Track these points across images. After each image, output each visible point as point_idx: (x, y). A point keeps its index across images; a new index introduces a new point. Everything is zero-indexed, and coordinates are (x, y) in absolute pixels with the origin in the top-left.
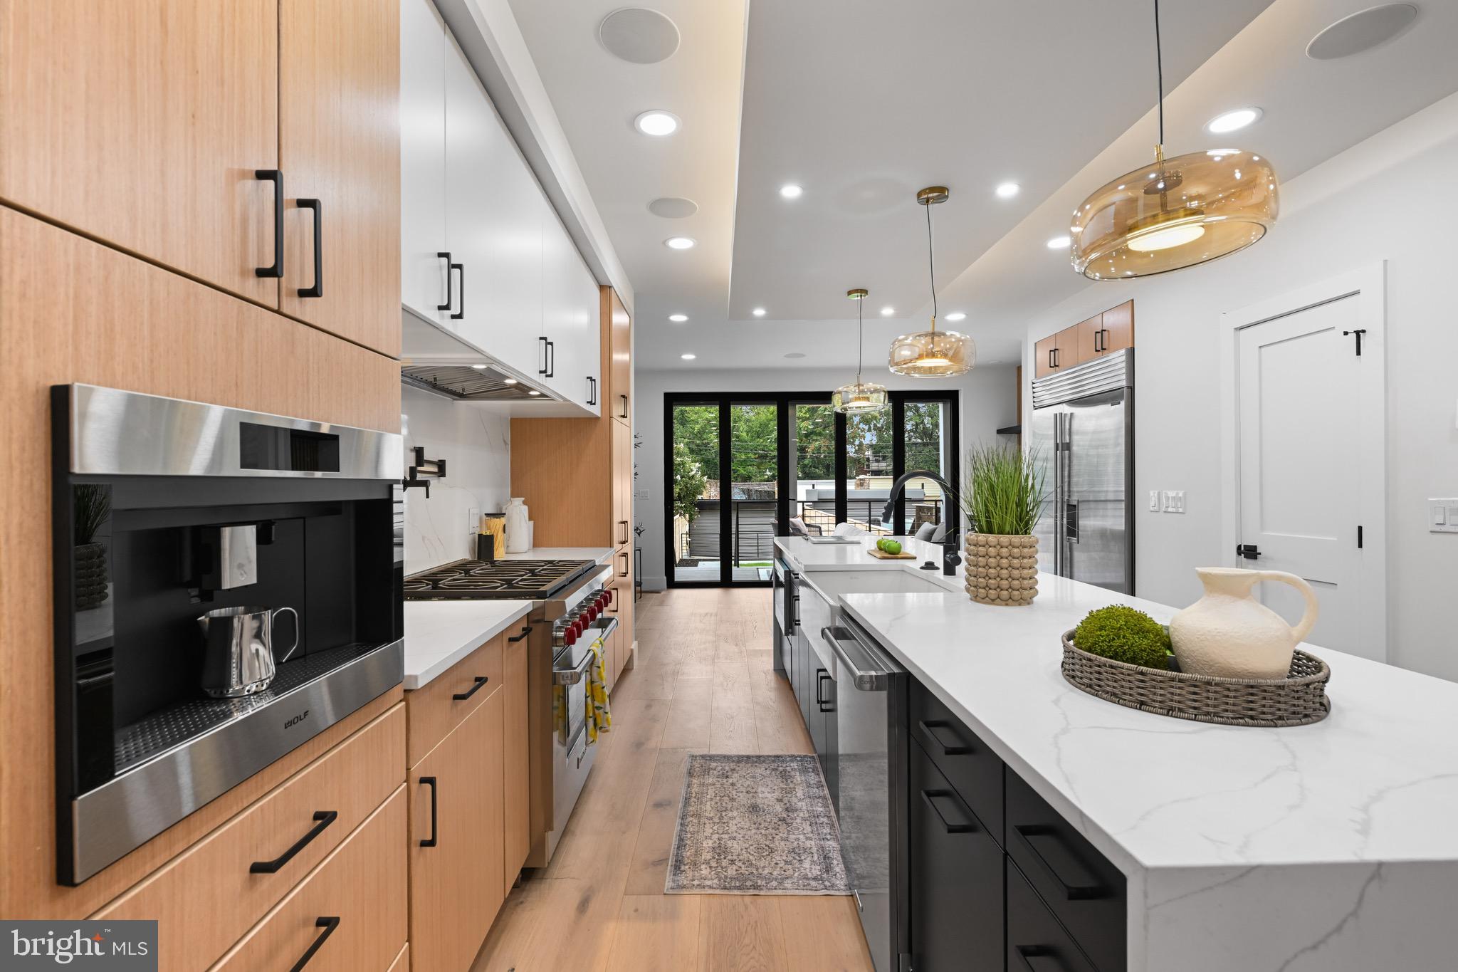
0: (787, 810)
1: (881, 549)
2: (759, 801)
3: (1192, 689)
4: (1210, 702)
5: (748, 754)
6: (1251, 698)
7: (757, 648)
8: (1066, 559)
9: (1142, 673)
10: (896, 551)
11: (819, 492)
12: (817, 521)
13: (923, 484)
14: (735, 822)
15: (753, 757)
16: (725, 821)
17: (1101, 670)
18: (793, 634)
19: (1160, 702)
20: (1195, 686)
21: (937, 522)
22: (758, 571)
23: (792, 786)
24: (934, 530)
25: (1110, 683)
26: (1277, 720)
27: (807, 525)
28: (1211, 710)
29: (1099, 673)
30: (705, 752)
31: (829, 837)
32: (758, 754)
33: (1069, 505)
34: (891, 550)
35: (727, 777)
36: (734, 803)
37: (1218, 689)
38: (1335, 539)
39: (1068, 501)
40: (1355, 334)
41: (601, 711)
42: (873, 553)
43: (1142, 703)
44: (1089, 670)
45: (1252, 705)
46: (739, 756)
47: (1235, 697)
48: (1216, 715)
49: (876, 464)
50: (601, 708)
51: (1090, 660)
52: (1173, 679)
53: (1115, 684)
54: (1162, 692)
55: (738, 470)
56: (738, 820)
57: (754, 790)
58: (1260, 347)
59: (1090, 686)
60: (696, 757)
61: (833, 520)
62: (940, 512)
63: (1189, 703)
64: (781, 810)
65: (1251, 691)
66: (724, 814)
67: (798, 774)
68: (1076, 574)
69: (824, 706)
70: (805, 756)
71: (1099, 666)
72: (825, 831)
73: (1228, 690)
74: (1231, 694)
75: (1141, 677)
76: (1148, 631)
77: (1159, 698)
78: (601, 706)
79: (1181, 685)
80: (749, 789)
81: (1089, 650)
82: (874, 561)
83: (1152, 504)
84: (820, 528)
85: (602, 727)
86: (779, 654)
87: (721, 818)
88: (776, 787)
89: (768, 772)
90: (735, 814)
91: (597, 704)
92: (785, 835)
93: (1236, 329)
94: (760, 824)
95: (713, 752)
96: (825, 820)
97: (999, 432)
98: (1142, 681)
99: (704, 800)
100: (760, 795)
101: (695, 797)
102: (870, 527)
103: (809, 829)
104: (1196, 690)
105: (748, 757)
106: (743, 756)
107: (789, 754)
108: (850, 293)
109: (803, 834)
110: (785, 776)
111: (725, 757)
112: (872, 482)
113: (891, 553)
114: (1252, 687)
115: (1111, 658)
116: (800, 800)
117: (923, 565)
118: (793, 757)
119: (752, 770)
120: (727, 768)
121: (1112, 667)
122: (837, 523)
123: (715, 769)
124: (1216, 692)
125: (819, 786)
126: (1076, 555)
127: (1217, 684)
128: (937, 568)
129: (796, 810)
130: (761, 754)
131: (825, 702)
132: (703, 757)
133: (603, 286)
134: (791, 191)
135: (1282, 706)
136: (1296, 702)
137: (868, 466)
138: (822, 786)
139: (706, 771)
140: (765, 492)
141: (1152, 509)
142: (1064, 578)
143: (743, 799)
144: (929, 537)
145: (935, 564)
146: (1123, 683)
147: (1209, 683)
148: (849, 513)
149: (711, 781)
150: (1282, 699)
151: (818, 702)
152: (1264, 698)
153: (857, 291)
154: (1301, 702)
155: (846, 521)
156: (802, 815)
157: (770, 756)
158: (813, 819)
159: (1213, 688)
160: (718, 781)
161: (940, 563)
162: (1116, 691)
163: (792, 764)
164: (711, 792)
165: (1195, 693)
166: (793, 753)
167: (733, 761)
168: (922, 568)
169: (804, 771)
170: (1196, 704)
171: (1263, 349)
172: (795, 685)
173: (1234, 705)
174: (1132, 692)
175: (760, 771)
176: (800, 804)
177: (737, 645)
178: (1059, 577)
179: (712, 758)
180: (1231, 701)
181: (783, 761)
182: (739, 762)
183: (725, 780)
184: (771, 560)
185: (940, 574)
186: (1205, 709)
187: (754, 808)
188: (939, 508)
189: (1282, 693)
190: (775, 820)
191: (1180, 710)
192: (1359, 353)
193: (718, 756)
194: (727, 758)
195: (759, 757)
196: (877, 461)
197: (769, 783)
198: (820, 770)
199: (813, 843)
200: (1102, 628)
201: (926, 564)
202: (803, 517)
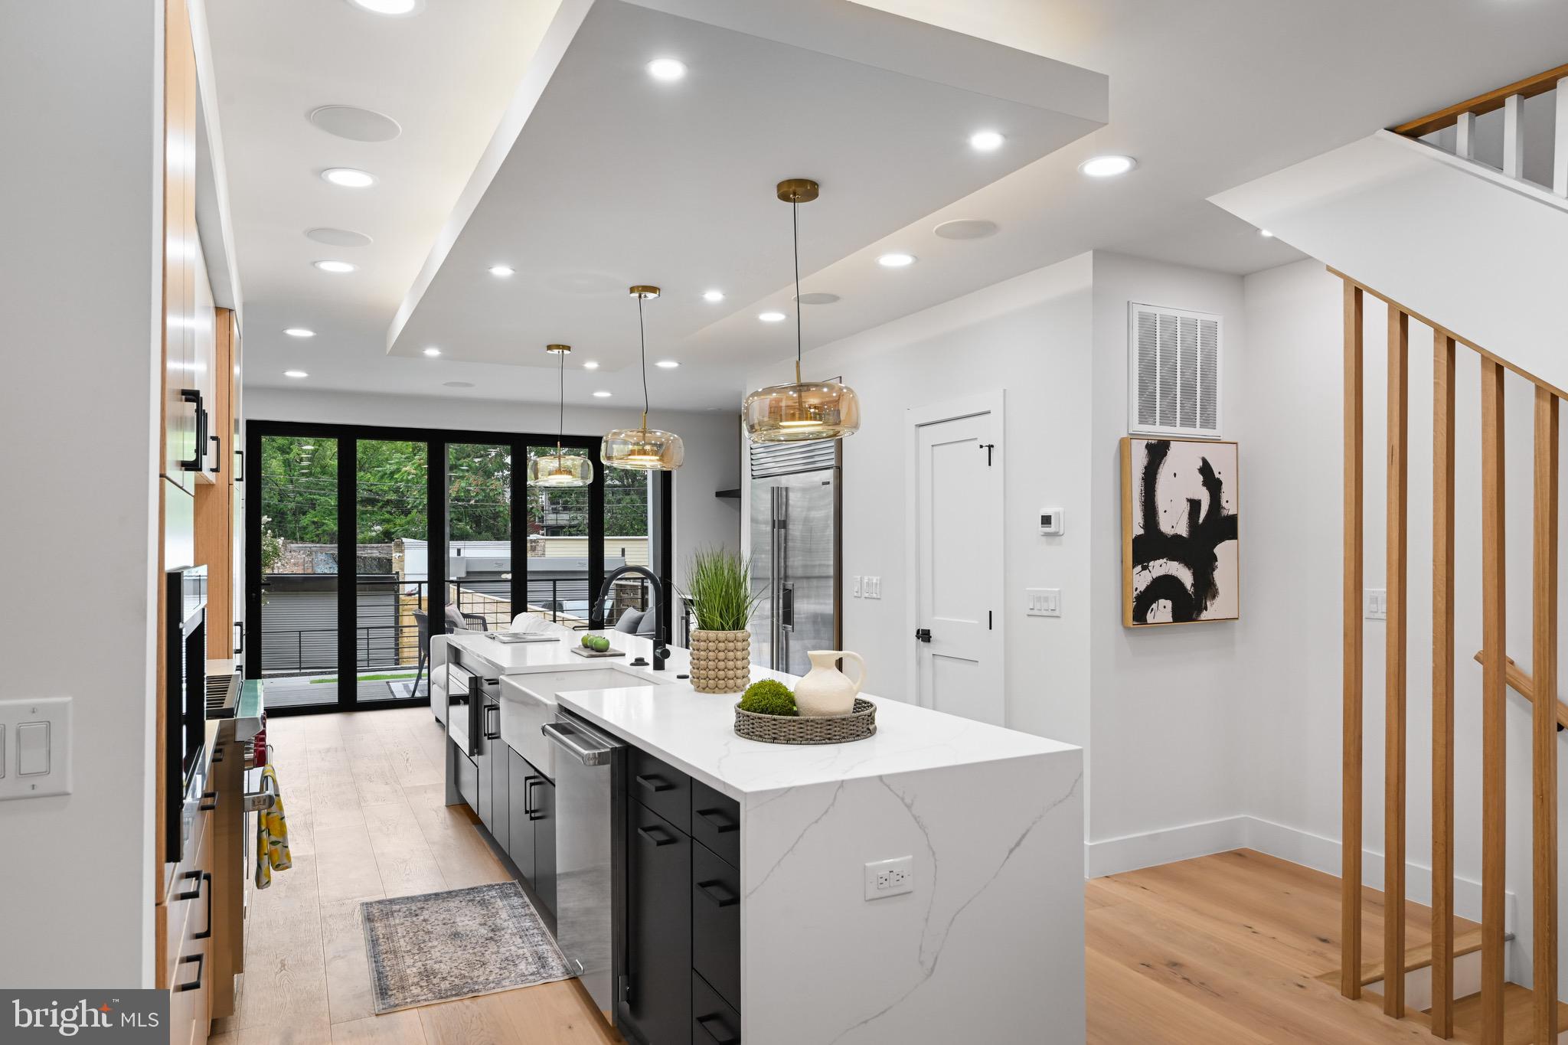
0: (493, 930)
1: (586, 646)
2: (459, 929)
3: (799, 726)
4: (809, 732)
5: (434, 892)
6: (829, 727)
7: (418, 784)
8: (782, 648)
9: (774, 720)
10: (604, 648)
11: (468, 561)
12: (478, 609)
13: (623, 550)
14: (437, 950)
15: (442, 893)
16: (425, 950)
17: (754, 722)
18: (480, 753)
19: (784, 736)
20: (801, 724)
21: (644, 606)
22: (389, 686)
23: (494, 911)
24: (640, 619)
25: (758, 729)
26: (842, 739)
27: (465, 616)
28: (809, 737)
29: (753, 724)
30: (382, 897)
31: (541, 943)
32: (447, 890)
33: (785, 589)
34: (599, 647)
35: (417, 915)
36: (432, 935)
37: (813, 724)
38: (977, 622)
39: (784, 585)
40: (987, 448)
41: (279, 846)
42: (577, 651)
43: (775, 738)
44: (748, 723)
45: (829, 732)
46: (424, 896)
47: (821, 728)
48: (811, 739)
49: (553, 516)
50: (280, 842)
51: (748, 716)
52: (790, 721)
53: (761, 730)
54: (785, 730)
55: (324, 524)
56: (440, 947)
57: (452, 921)
58: (933, 446)
59: (748, 734)
60: (371, 903)
61: (508, 608)
62: (647, 593)
63: (798, 734)
64: (486, 931)
65: (829, 723)
66: (422, 945)
67: (499, 900)
68: (791, 669)
69: (533, 815)
70: (503, 884)
71: (753, 719)
72: (536, 939)
73: (817, 723)
74: (819, 726)
75: (774, 722)
76: (782, 694)
77: (783, 734)
78: (280, 840)
79: (794, 724)
80: (445, 921)
81: (748, 710)
82: (580, 661)
83: (856, 589)
84: (483, 619)
85: (279, 865)
86: (454, 785)
87: (420, 949)
88: (476, 915)
89: (463, 903)
90: (435, 943)
91: (273, 838)
92: (496, 949)
93: (916, 425)
94: (466, 946)
95: (390, 896)
96: (536, 931)
97: (719, 494)
98: (775, 725)
99: (396, 938)
100: (460, 924)
101: (383, 938)
102: (555, 616)
103: (520, 941)
104: (802, 726)
105: (436, 895)
106: (430, 895)
107: (485, 884)
108: (550, 347)
109: (513, 945)
110: (483, 903)
111: (408, 898)
112: (548, 545)
113: (600, 650)
114: (829, 721)
115: (760, 713)
116: (505, 921)
117: (633, 661)
118: (491, 887)
119: (445, 904)
120: (414, 908)
121: (759, 718)
122: (514, 614)
123: (399, 911)
124: (812, 726)
125: (524, 906)
126: (791, 643)
127: (812, 721)
128: (647, 664)
129: (503, 929)
130: (451, 890)
131: (535, 811)
132: (380, 902)
133: (222, 308)
134: (501, 271)
135: (844, 731)
136: (852, 728)
137: (542, 519)
138: (528, 905)
139: (391, 914)
140: (375, 559)
141: (856, 594)
142: (779, 672)
143: (440, 929)
144: (633, 629)
145: (646, 661)
146: (765, 728)
147: (808, 721)
148: (530, 596)
149: (397, 921)
150: (845, 726)
151: (527, 812)
152: (836, 727)
153: (558, 347)
154: (855, 728)
155: (525, 610)
156: (510, 931)
157: (463, 890)
158: (523, 933)
159: (810, 724)
160: (407, 920)
161: (649, 659)
162: (761, 734)
163: (490, 893)
164: (401, 931)
165: (801, 728)
166: (489, 883)
167: (420, 901)
168: (632, 664)
169: (506, 896)
170: (801, 735)
171: (934, 447)
172: (485, 815)
173: (820, 732)
174: (770, 733)
175: (453, 904)
176: (506, 924)
177: (387, 784)
178: (774, 671)
179: (392, 902)
180: (818, 730)
181: (479, 892)
182: (426, 900)
183: (415, 919)
184: (414, 668)
185: (650, 669)
186: (806, 737)
187: (456, 935)
188: (647, 587)
189: (845, 722)
190: (480, 941)
191: (794, 739)
192: (990, 465)
193: (398, 899)
194: (412, 899)
195: (450, 892)
196: (555, 511)
197: (468, 912)
198: (523, 893)
199: (525, 950)
200: (756, 694)
201: (637, 660)
202: (459, 604)
